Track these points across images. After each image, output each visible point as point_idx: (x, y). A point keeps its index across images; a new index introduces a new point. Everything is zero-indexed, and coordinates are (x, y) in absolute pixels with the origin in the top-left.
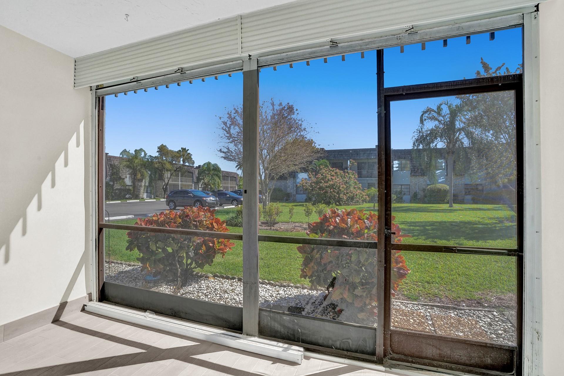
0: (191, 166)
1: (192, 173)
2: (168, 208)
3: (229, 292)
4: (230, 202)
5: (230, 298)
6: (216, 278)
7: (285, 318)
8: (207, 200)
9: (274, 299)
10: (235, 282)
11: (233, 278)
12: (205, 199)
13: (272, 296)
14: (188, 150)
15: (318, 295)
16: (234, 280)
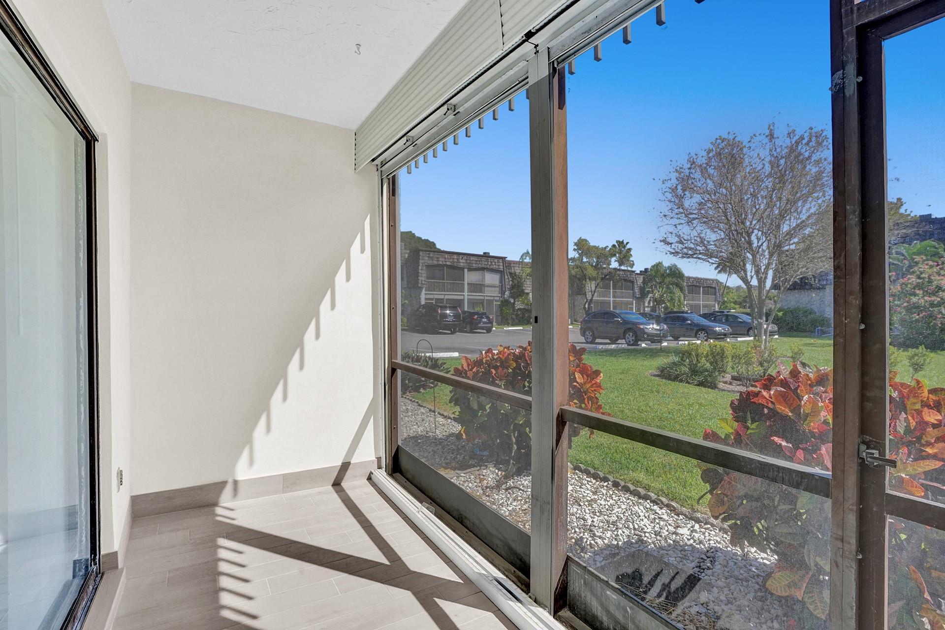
0: (628, 271)
1: (633, 282)
2: (582, 339)
3: (582, 504)
4: (693, 335)
5: (578, 516)
6: (577, 471)
7: (608, 593)
8: (645, 330)
9: (660, 541)
10: (607, 486)
11: (605, 479)
12: (642, 327)
13: (657, 534)
14: (627, 243)
15: (768, 563)
16: (606, 484)
